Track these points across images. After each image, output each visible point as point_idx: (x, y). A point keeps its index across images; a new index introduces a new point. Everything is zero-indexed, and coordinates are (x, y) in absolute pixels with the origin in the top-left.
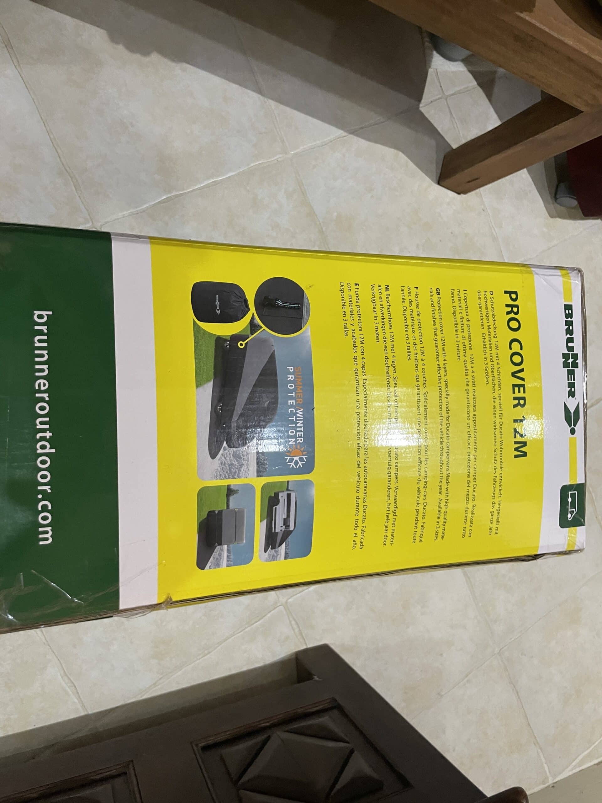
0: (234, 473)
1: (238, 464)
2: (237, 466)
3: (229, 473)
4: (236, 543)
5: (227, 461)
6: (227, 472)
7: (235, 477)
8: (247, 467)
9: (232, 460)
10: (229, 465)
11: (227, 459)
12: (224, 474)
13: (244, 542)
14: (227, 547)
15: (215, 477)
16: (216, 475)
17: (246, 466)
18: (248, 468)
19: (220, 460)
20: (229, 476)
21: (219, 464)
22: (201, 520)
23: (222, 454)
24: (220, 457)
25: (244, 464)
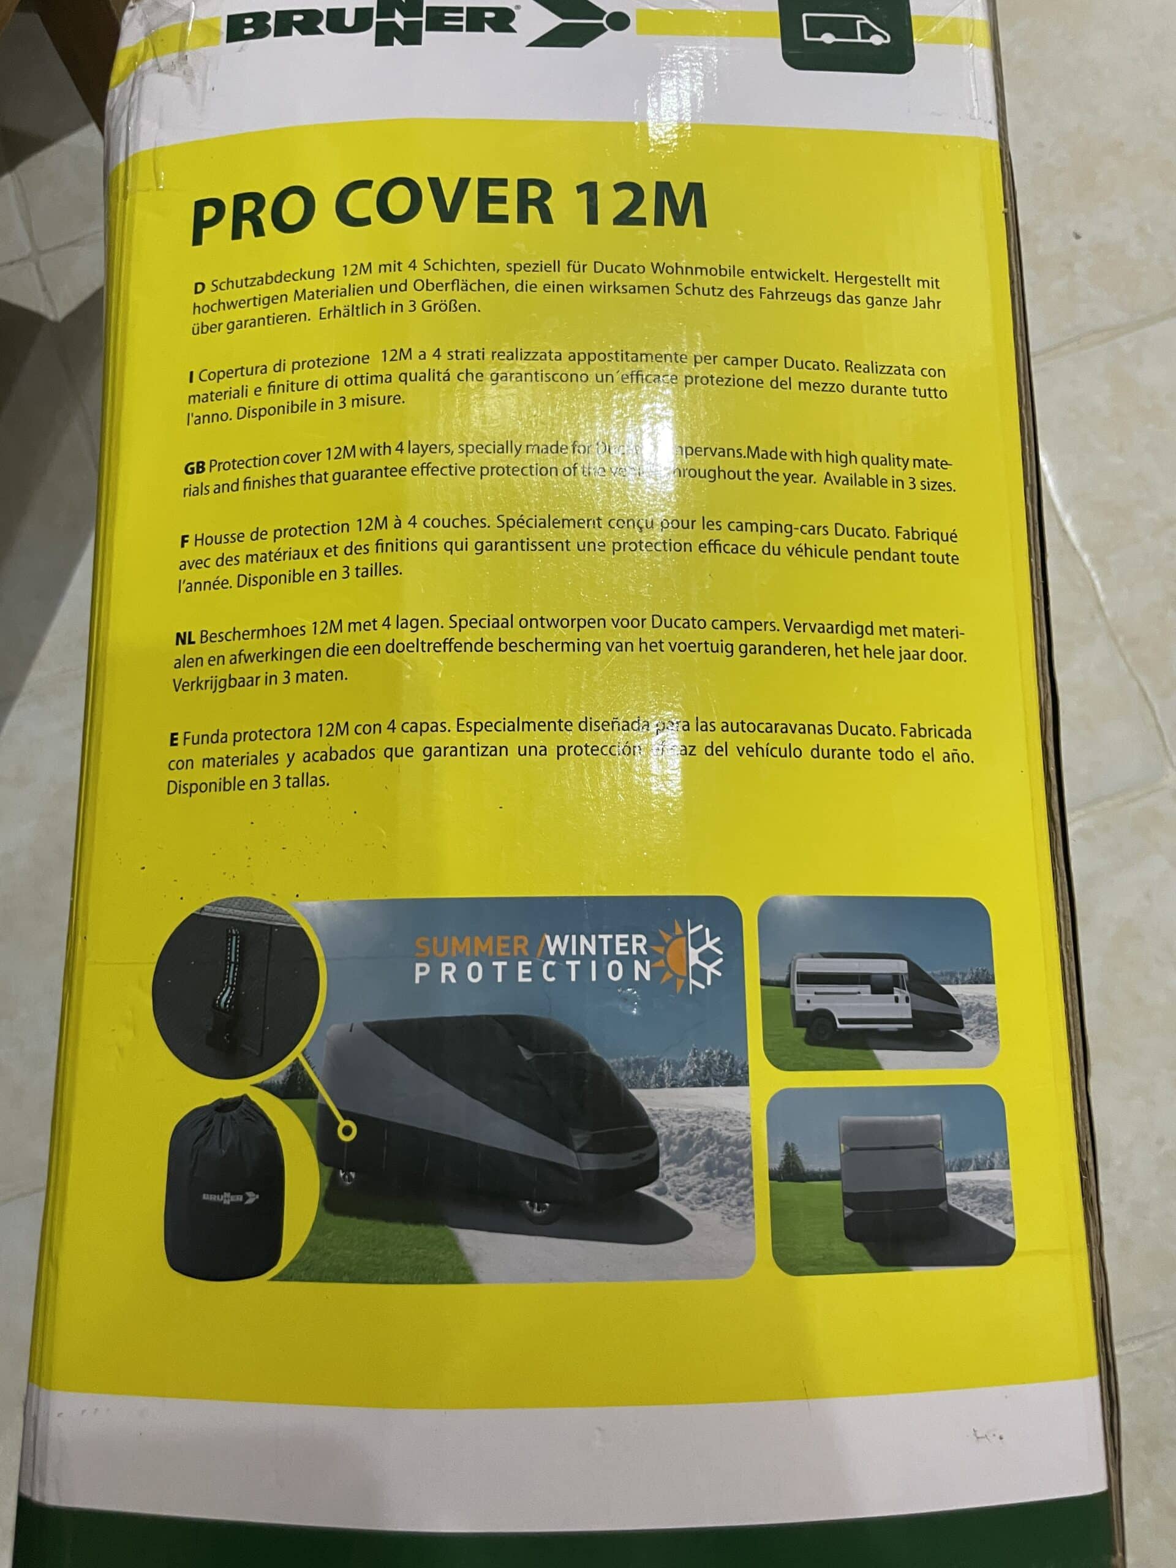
0: (732, 1160)
1: (707, 1148)
2: (712, 1150)
3: (735, 1175)
4: (941, 1142)
5: (700, 1183)
6: (732, 1184)
7: (746, 1156)
8: (719, 1118)
9: (695, 1167)
10: (711, 1176)
11: (691, 1184)
12: (737, 1192)
13: (938, 1117)
14: (951, 1171)
15: (745, 1221)
16: (738, 1219)
17: (713, 1123)
18: (719, 1115)
19: (695, 1205)
20: (742, 1176)
21: (708, 1209)
22: (869, 1259)
23: (678, 1199)
24: (686, 1205)
25: (707, 1127)
